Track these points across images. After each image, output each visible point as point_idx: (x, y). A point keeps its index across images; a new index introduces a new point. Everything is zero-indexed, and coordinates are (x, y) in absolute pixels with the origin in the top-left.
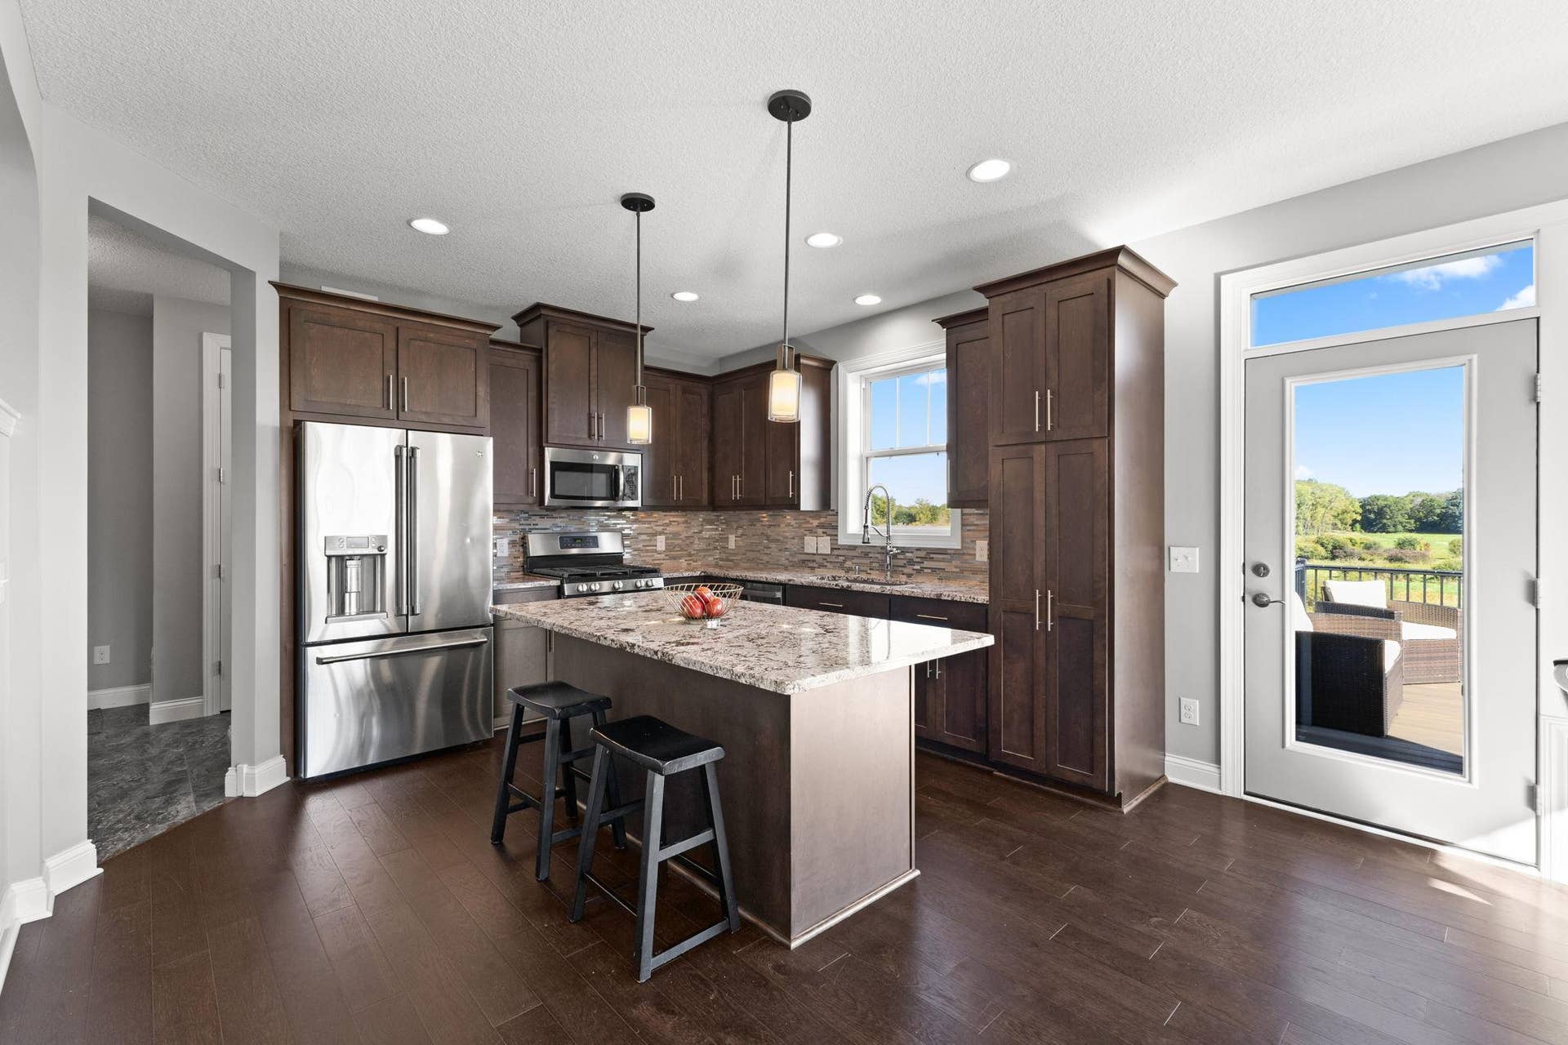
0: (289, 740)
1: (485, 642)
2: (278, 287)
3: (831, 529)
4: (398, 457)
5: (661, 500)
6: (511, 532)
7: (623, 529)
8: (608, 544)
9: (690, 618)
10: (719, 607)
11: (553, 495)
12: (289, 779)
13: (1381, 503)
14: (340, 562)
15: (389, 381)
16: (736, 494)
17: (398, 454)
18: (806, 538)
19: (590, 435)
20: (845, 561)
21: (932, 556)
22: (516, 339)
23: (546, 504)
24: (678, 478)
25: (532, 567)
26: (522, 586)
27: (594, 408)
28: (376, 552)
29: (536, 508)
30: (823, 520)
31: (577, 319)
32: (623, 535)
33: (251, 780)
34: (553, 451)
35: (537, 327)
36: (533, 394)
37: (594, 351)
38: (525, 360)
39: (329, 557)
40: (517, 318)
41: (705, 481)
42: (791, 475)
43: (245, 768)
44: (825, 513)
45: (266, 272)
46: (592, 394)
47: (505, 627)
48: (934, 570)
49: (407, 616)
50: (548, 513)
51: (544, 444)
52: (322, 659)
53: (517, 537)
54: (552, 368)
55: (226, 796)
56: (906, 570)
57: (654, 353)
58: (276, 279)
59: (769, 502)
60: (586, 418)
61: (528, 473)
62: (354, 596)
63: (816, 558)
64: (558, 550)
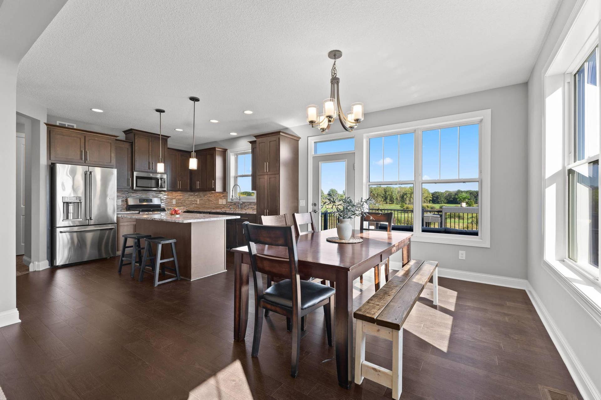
0: (50, 256)
1: (114, 228)
2: (47, 124)
3: (226, 197)
4: (86, 174)
5: (174, 188)
6: (122, 197)
7: (161, 197)
8: (156, 201)
9: (172, 214)
10: (179, 212)
11: (137, 186)
12: (49, 267)
13: (437, 194)
14: (67, 204)
15: (82, 152)
16: (198, 187)
17: (86, 173)
18: (219, 200)
19: (149, 168)
20: (229, 206)
21: (251, 204)
22: (124, 139)
23: (134, 189)
24: (179, 182)
25: (130, 208)
26: (126, 212)
27: (150, 160)
28: (79, 201)
29: (131, 190)
30: (224, 195)
31: (146, 134)
32: (161, 199)
33: (38, 266)
34: (137, 173)
35: (131, 135)
36: (130, 155)
37: (150, 143)
38: (127, 145)
39: (64, 203)
40: (125, 132)
41: (189, 183)
42: (213, 182)
43: (36, 263)
44: (224, 193)
45: (43, 120)
46: (150, 156)
47: (121, 225)
48: (251, 208)
49: (89, 220)
50: (135, 192)
51: (134, 171)
52: (62, 232)
53: (124, 199)
54: (136, 148)
55: (30, 271)
56: (245, 208)
57: (171, 144)
58: (46, 122)
59: (207, 189)
60: (148, 163)
61: (128, 179)
62: (71, 214)
63: (222, 205)
64: (138, 203)
